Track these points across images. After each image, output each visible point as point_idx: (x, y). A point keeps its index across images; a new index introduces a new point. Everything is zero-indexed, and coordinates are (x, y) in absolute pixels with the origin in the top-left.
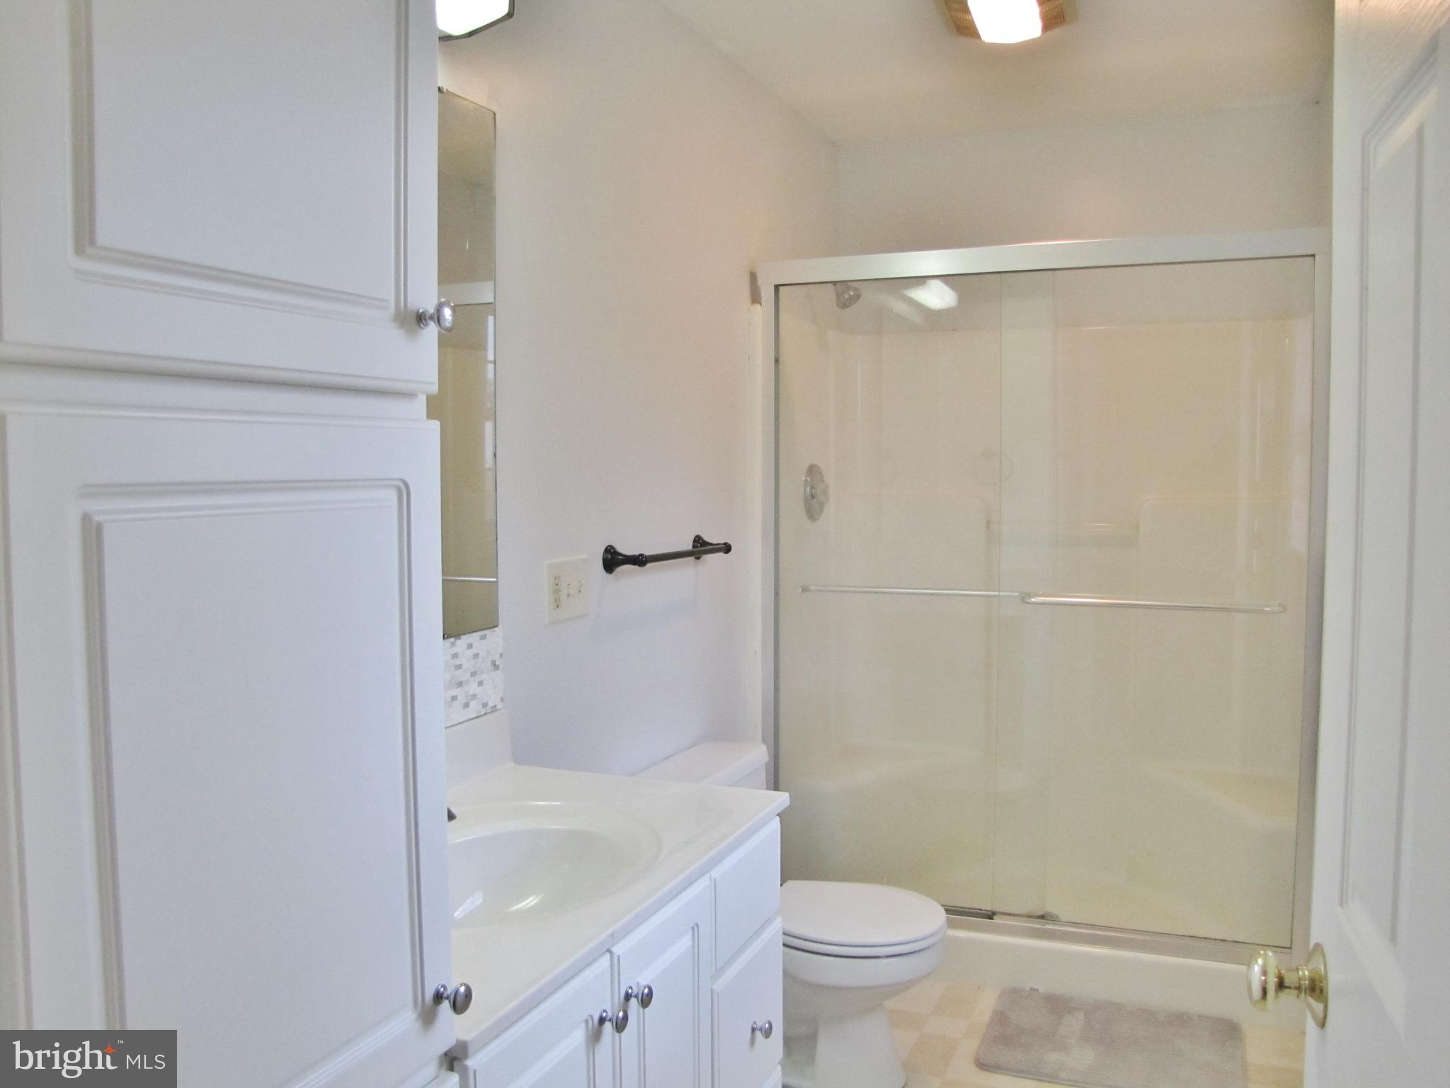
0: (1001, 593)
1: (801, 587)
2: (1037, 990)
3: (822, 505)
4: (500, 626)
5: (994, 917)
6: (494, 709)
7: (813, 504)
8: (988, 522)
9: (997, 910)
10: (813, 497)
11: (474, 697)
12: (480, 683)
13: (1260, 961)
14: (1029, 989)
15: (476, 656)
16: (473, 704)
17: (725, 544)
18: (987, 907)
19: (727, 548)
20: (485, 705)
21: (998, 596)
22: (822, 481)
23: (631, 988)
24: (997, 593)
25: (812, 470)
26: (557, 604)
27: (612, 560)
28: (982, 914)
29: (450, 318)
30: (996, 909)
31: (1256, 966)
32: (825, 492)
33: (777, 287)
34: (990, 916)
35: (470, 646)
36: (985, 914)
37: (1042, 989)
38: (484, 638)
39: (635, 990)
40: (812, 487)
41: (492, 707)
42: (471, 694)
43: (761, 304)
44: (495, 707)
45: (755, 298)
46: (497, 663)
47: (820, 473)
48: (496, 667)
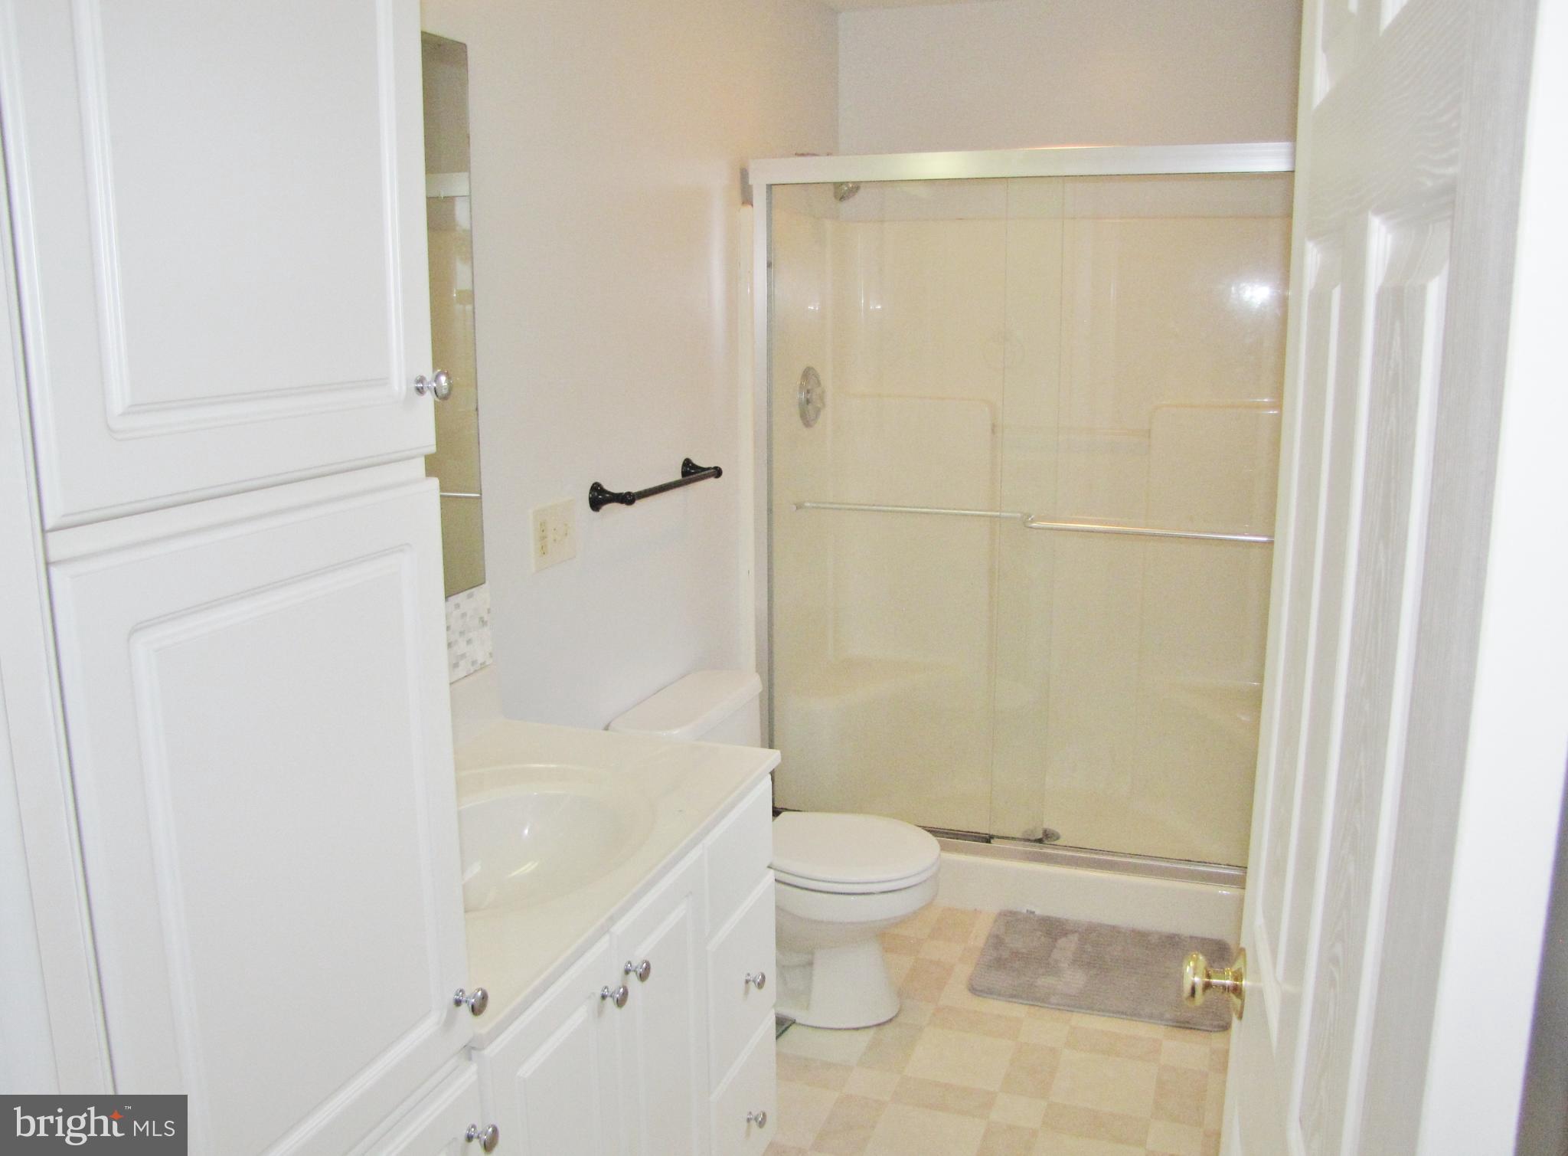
0: (1004, 514)
1: (796, 504)
2: (1033, 913)
3: (818, 411)
4: (487, 582)
5: (992, 841)
6: (483, 666)
7: (809, 410)
8: (994, 426)
9: (995, 833)
10: (808, 402)
11: (463, 656)
12: (469, 642)
13: (1192, 964)
14: (1025, 911)
15: (464, 615)
16: (462, 663)
17: (716, 468)
18: (984, 829)
19: (717, 472)
20: (474, 663)
21: (999, 517)
22: (819, 383)
23: (629, 962)
24: (998, 514)
25: (808, 374)
26: (543, 550)
27: (599, 498)
28: (979, 837)
29: (446, 384)
30: (992, 833)
31: (1188, 968)
32: (822, 398)
33: (770, 187)
34: (988, 839)
35: (457, 606)
36: (983, 838)
37: (1038, 912)
38: (470, 596)
39: (635, 964)
40: (808, 392)
41: (481, 664)
42: (459, 654)
43: (752, 205)
44: (484, 663)
45: (747, 200)
46: (485, 619)
47: (816, 376)
48: (483, 622)
